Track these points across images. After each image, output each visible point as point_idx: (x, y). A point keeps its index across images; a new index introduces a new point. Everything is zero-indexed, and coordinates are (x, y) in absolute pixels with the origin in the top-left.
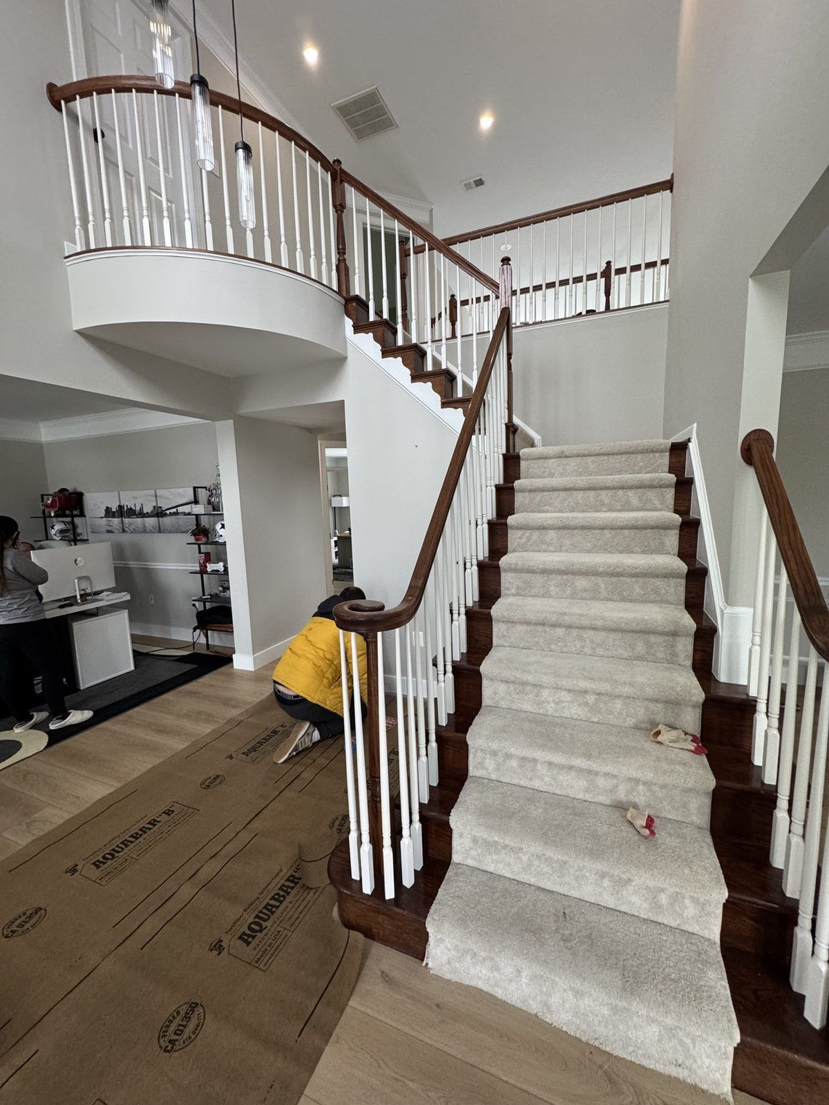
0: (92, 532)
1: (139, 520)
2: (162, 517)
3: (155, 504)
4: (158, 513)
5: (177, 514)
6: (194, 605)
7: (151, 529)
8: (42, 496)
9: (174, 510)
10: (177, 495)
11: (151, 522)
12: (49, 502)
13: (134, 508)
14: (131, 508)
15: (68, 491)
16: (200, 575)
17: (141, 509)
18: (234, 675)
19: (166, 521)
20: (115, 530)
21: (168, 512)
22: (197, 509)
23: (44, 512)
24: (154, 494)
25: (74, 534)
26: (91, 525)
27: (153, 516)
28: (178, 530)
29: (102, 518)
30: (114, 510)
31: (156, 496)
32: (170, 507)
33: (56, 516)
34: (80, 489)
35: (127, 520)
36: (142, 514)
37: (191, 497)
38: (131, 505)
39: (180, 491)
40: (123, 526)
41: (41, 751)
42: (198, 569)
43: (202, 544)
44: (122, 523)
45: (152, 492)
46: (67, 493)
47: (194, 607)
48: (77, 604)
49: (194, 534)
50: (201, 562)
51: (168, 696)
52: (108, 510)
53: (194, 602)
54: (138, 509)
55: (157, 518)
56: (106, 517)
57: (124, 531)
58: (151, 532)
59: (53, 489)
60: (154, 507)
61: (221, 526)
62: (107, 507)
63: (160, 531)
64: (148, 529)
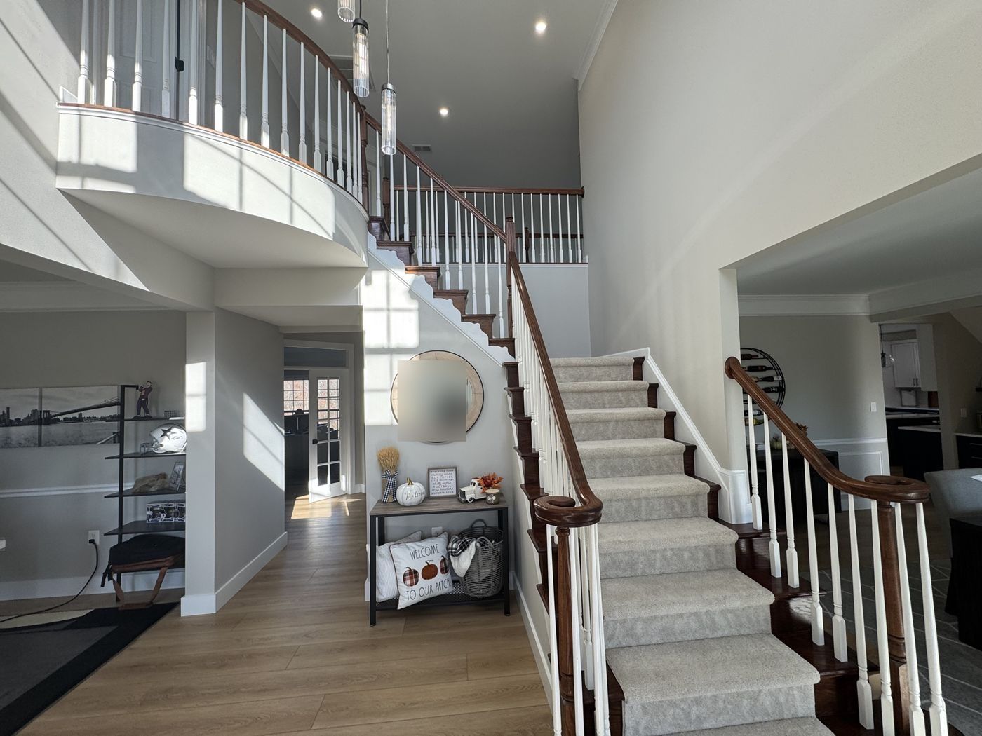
2: (48, 424)
4: (40, 420)
5: (81, 419)
6: (92, 541)
9: (76, 415)
10: (83, 396)
16: (118, 498)
17: (6, 415)
21: (61, 418)
24: (38, 395)
27: (29, 424)
31: (40, 397)
32: (67, 411)
36: (5, 422)
45: (35, 392)
55: (37, 427)
60: (34, 411)
63: (40, 445)
64: (13, 443)
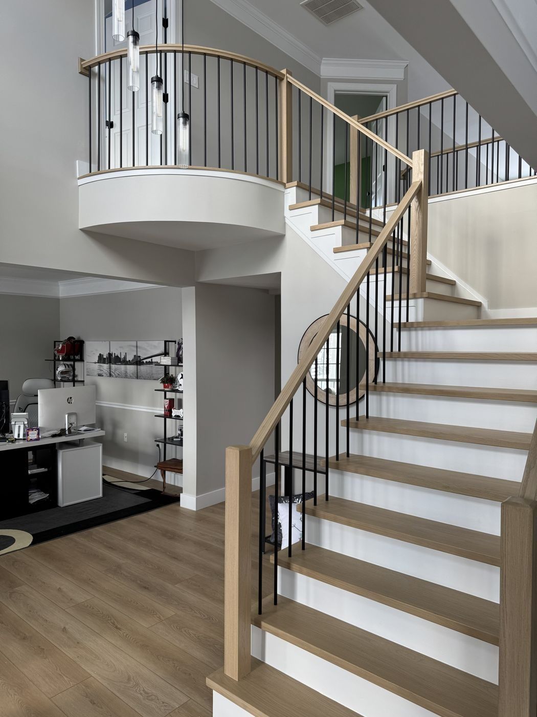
0: (87, 375)
1: (123, 367)
2: (140, 365)
3: (135, 354)
4: (137, 361)
5: (151, 363)
6: (158, 445)
7: (131, 375)
8: (55, 342)
9: (149, 360)
10: (151, 348)
11: (131, 368)
12: (60, 348)
13: (119, 356)
14: (117, 356)
15: (74, 338)
16: (163, 418)
17: (125, 357)
18: (180, 512)
19: (143, 368)
20: (104, 374)
21: (145, 361)
22: (165, 361)
23: (55, 356)
24: (136, 345)
25: (74, 376)
26: (87, 369)
27: (133, 364)
28: (151, 377)
29: (95, 363)
30: (105, 357)
31: (137, 347)
32: (146, 357)
33: (64, 360)
34: (82, 338)
35: (113, 366)
36: (125, 362)
37: (162, 350)
38: (118, 354)
39: (156, 343)
40: (110, 371)
41: (26, 548)
42: (163, 413)
43: (168, 391)
44: (110, 368)
45: (134, 343)
46: (73, 340)
47: (158, 447)
48: (65, 435)
49: (163, 381)
50: (166, 406)
51: (122, 522)
52: (100, 356)
53: (158, 443)
54: (122, 357)
56: (98, 363)
57: (110, 375)
58: (131, 378)
59: (64, 337)
60: (135, 356)
61: (181, 376)
62: (100, 354)
63: (137, 378)
64: (128, 375)
